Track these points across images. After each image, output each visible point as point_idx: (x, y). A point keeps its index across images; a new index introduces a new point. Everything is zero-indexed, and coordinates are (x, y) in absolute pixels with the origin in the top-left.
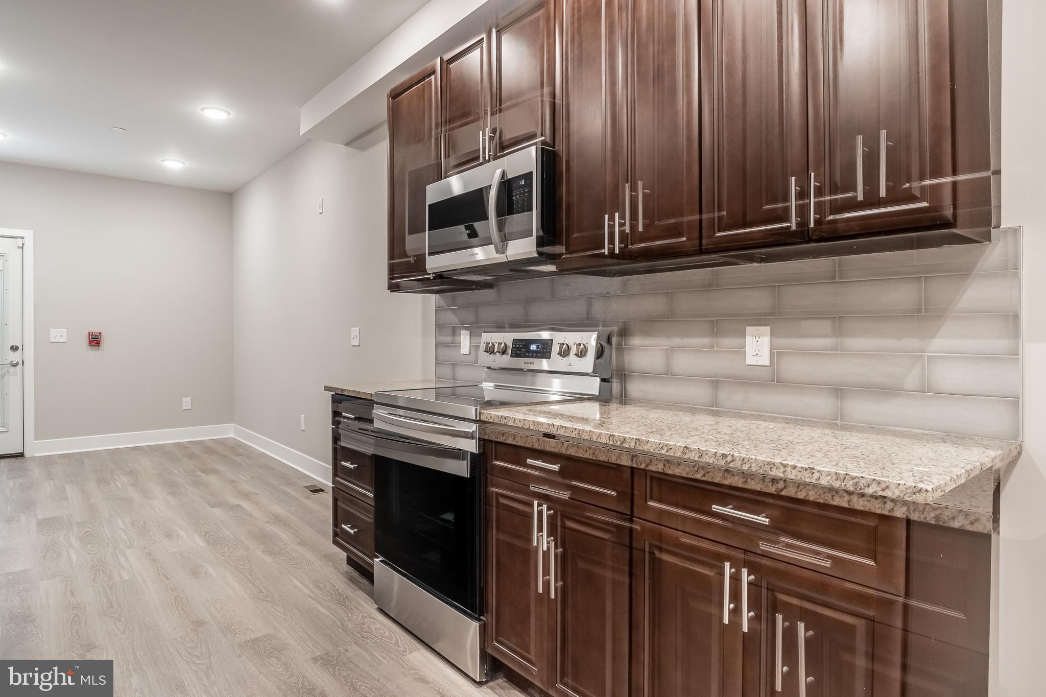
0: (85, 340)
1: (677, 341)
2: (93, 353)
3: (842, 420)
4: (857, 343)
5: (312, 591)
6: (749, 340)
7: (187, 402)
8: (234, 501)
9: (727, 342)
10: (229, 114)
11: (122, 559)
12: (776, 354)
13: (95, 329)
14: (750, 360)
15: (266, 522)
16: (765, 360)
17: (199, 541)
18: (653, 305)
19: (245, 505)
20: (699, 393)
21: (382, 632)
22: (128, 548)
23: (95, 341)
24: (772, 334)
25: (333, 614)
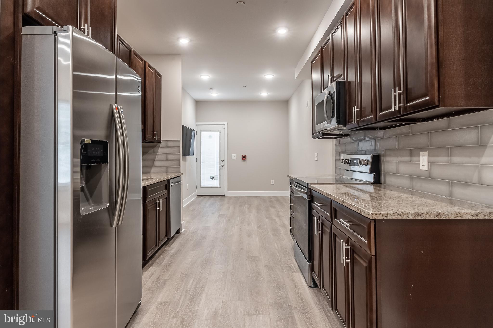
0: (241, 158)
1: (400, 159)
2: (244, 162)
3: (452, 197)
4: (456, 159)
5: (278, 248)
6: (421, 158)
7: (273, 182)
8: (274, 217)
9: (415, 159)
10: (273, 76)
11: (233, 228)
12: (430, 165)
13: (244, 154)
14: (422, 168)
15: (280, 226)
16: (426, 168)
17: (256, 227)
18: (392, 143)
19: (277, 219)
20: (406, 182)
21: (291, 265)
22: (237, 226)
23: (244, 158)
24: (429, 156)
25: (280, 256)
